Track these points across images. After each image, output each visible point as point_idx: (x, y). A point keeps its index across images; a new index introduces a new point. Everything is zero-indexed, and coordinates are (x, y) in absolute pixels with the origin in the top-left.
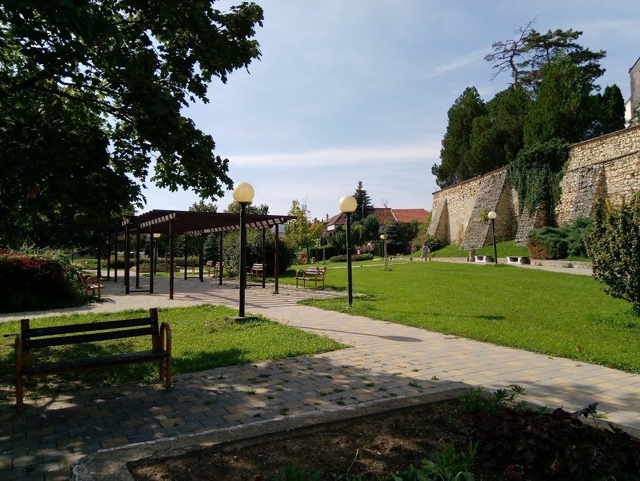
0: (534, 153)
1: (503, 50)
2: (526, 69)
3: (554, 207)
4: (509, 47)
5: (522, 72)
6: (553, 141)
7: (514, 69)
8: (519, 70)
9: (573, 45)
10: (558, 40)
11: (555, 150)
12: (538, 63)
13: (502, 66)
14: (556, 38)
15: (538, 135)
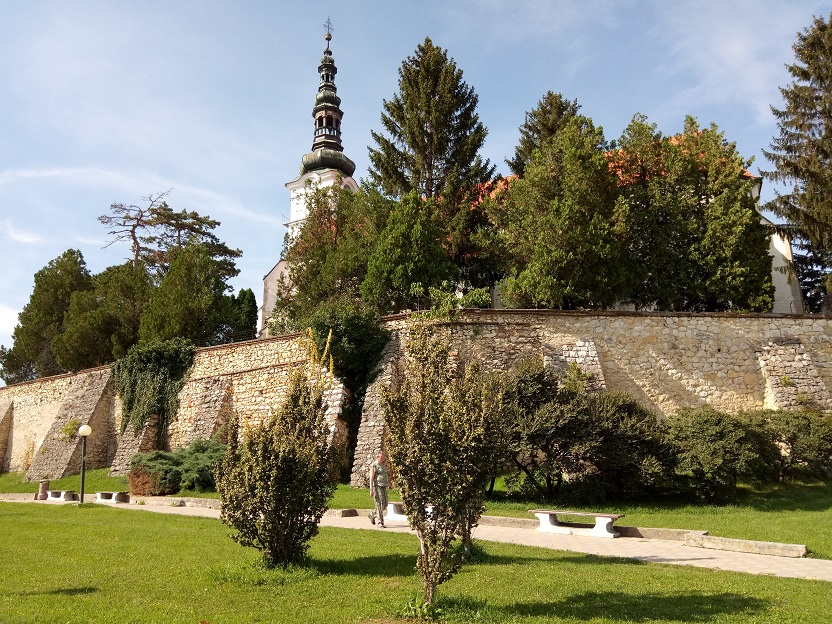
0: (151, 352)
1: (124, 215)
2: (150, 246)
3: (168, 425)
4: (132, 214)
5: (145, 249)
6: (177, 340)
7: (136, 242)
8: (142, 245)
9: (209, 235)
10: (194, 223)
11: (177, 352)
12: (166, 243)
13: (122, 234)
14: (191, 221)
15: (159, 330)
